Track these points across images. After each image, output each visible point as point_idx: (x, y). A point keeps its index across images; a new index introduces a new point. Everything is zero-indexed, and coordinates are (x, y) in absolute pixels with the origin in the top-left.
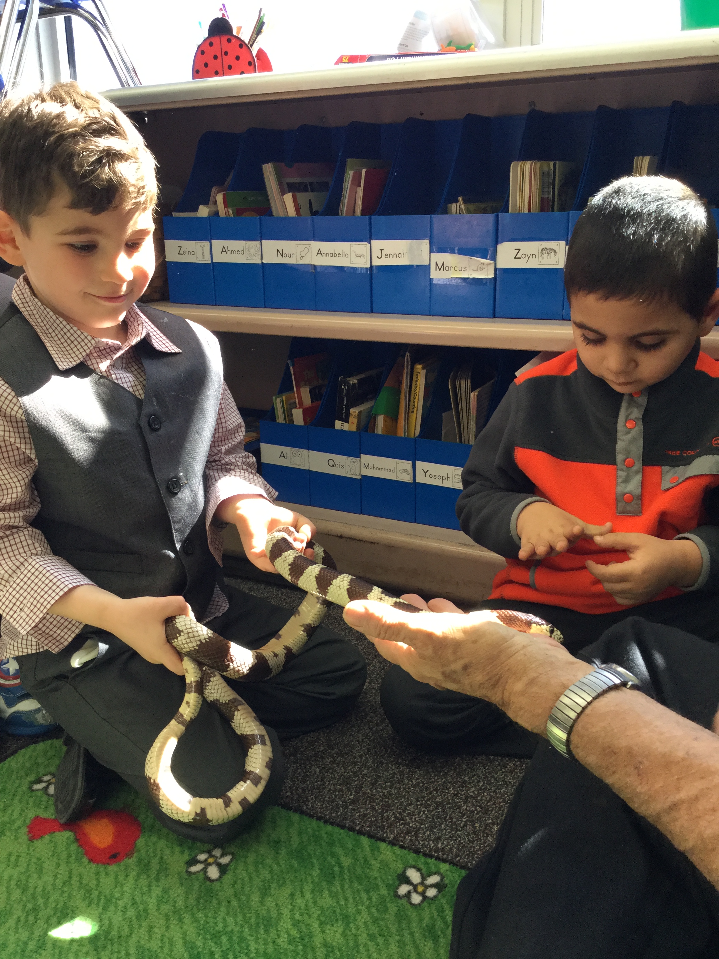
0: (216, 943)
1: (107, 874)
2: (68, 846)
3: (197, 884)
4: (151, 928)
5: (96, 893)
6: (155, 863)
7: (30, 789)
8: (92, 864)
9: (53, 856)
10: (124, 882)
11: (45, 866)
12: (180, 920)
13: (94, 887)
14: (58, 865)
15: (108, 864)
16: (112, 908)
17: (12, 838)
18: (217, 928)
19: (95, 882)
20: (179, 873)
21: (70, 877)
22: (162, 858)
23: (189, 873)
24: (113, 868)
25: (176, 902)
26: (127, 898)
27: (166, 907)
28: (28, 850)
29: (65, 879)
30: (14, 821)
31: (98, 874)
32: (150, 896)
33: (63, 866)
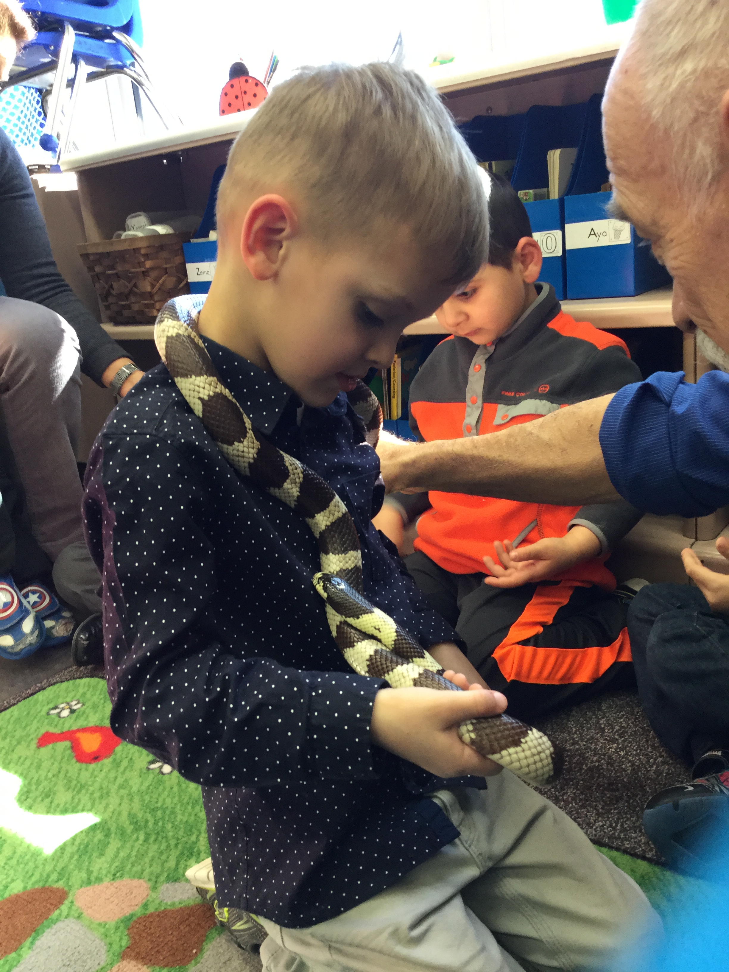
0: (152, 815)
1: (87, 770)
2: (65, 750)
3: (151, 776)
5: (75, 782)
6: (125, 763)
7: (48, 714)
8: (78, 763)
9: (51, 758)
10: (98, 774)
11: (43, 764)
12: (131, 800)
13: (75, 778)
14: (53, 764)
15: (90, 763)
16: (84, 791)
17: (25, 746)
18: (156, 805)
19: (77, 775)
20: (141, 769)
21: (59, 772)
22: (131, 759)
23: (148, 769)
24: (92, 766)
25: (132, 788)
26: (97, 785)
27: (123, 792)
28: (35, 754)
29: (55, 773)
30: (30, 735)
31: (80, 770)
32: (114, 784)
33: (56, 765)
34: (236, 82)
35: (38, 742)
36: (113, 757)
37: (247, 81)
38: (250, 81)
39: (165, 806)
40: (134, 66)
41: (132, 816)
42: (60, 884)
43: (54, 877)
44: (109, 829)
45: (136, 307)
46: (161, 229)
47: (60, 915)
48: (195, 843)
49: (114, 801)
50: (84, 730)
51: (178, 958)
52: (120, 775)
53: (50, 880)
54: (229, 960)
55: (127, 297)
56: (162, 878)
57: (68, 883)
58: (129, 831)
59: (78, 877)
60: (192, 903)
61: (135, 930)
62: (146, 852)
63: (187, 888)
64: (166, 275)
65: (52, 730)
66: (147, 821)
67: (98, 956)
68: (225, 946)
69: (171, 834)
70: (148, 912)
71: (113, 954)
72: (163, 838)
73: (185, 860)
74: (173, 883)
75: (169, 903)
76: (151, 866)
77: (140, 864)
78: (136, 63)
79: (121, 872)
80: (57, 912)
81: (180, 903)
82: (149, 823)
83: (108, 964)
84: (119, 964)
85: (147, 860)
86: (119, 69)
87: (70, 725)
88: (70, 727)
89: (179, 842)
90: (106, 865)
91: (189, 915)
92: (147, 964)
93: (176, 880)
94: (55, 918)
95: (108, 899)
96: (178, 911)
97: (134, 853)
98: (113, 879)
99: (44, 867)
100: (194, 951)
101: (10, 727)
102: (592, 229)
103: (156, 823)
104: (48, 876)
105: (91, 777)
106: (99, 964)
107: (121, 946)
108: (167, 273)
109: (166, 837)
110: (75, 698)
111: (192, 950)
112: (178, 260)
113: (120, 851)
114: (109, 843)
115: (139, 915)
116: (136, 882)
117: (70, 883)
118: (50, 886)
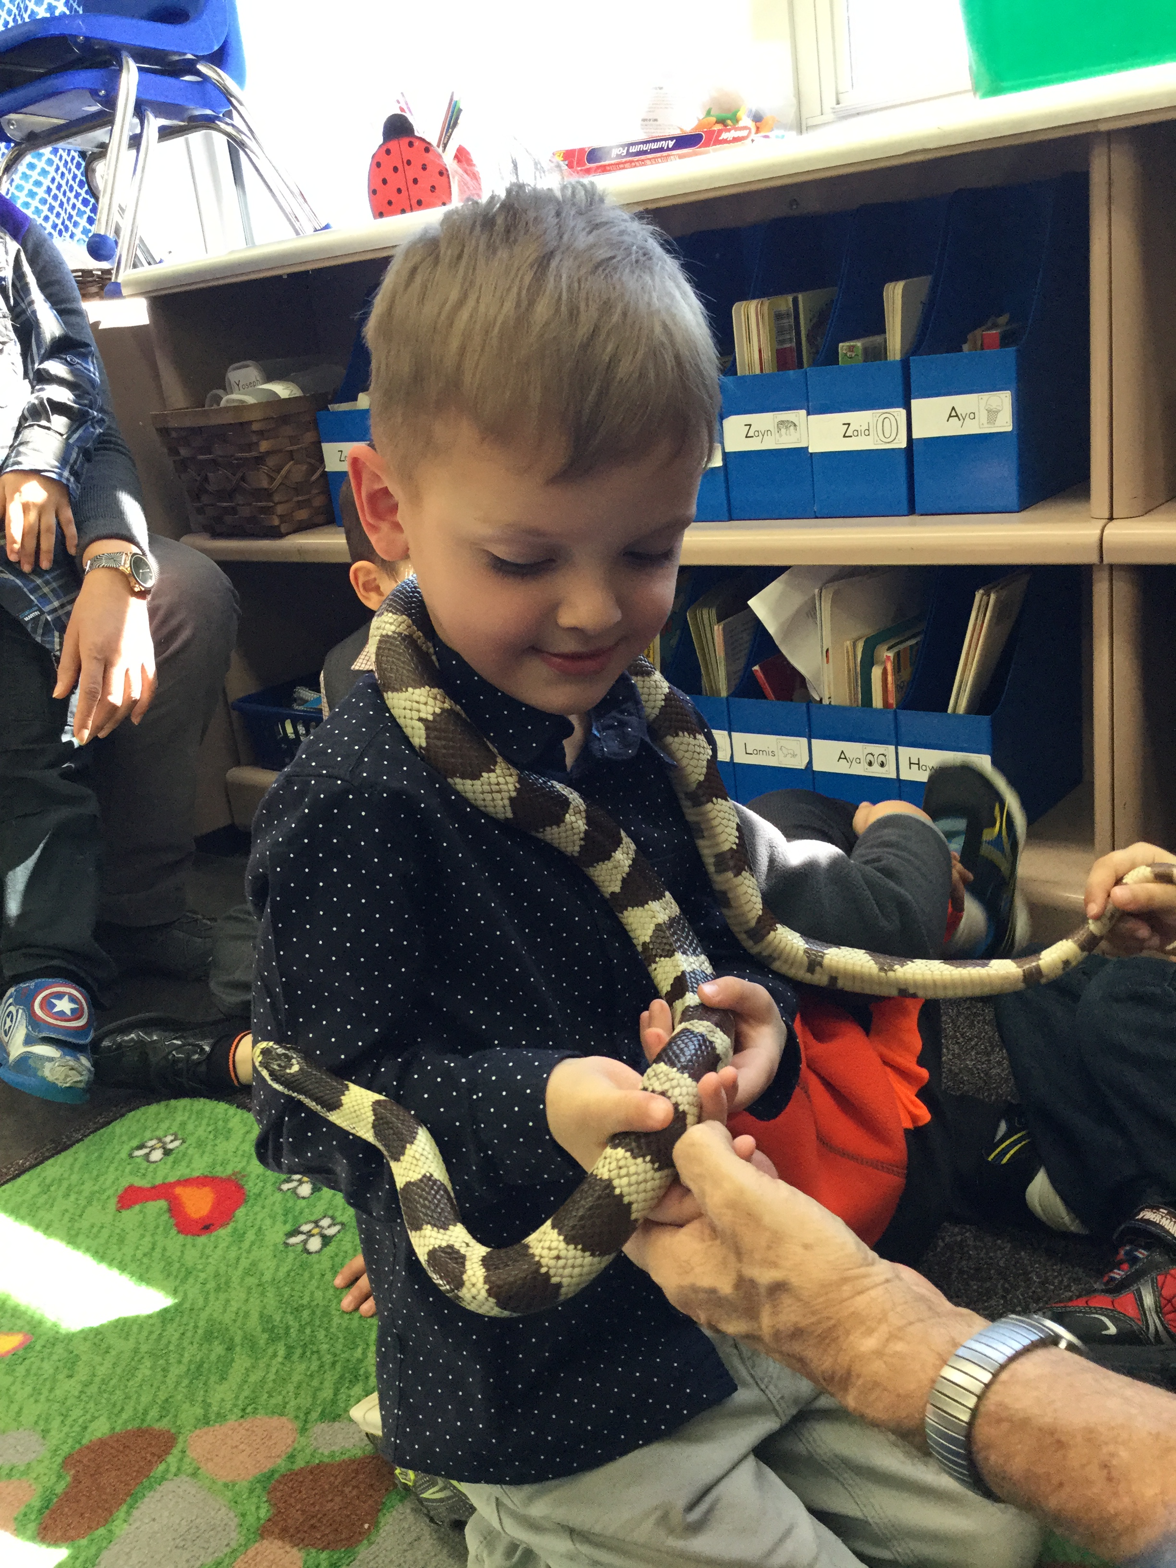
0: (295, 1317)
1: (194, 1246)
2: (159, 1215)
3: (291, 1256)
4: (228, 1301)
5: (177, 1265)
6: (250, 1236)
7: (131, 1156)
8: (180, 1235)
9: (139, 1227)
10: (211, 1253)
11: (128, 1237)
12: (263, 1294)
13: (176, 1259)
14: (143, 1236)
15: (199, 1235)
16: (191, 1280)
17: (99, 1207)
18: (300, 1302)
19: (179, 1254)
20: (275, 1245)
21: (153, 1249)
22: (260, 1229)
23: (286, 1245)
24: (202, 1240)
25: (263, 1275)
26: (210, 1269)
27: (251, 1281)
28: (114, 1221)
29: (147, 1250)
30: (105, 1191)
31: (184, 1245)
32: (236, 1268)
33: (148, 1238)
34: (393, 145)
35: (119, 1202)
36: (232, 1224)
37: (411, 144)
38: (417, 143)
39: (315, 1303)
40: (231, 118)
41: (265, 1319)
42: (163, 1425)
43: (154, 1413)
44: (232, 1339)
45: (245, 512)
46: (282, 390)
47: (167, 1471)
48: (360, 1361)
49: (237, 1295)
50: (187, 1182)
51: (343, 1536)
52: (244, 1255)
53: (149, 1418)
54: (418, 1539)
55: (230, 495)
56: (314, 1415)
57: (175, 1423)
58: (262, 1342)
59: (189, 1413)
60: (360, 1454)
61: (279, 1494)
62: (290, 1374)
63: (351, 1431)
64: (292, 462)
65: (139, 1182)
66: (288, 1328)
67: (225, 1533)
68: (411, 1518)
69: (325, 1347)
70: (296, 1467)
71: (248, 1530)
72: (313, 1353)
73: (348, 1388)
74: (330, 1424)
75: (326, 1453)
76: (297, 1395)
77: (280, 1393)
78: (234, 112)
79: (253, 1406)
80: (162, 1467)
81: (342, 1453)
82: (292, 1330)
83: (241, 1546)
84: (257, 1545)
85: (291, 1387)
86: (208, 123)
87: (166, 1174)
88: (165, 1178)
89: (336, 1359)
90: (230, 1396)
91: (357, 1472)
92: (298, 1545)
93: (336, 1418)
94: (159, 1476)
95: (236, 1447)
96: (340, 1465)
97: (271, 1376)
98: (242, 1417)
99: (138, 1399)
100: (366, 1526)
101: (75, 1178)
102: (953, 408)
103: (302, 1330)
104: (146, 1412)
105: (201, 1258)
106: (228, 1545)
107: (259, 1518)
108: (293, 459)
109: (318, 1352)
110: (171, 1132)
111: (362, 1525)
112: (309, 437)
113: (250, 1373)
114: (233, 1360)
115: (283, 1470)
116: (275, 1421)
117: (178, 1423)
118: (149, 1426)
